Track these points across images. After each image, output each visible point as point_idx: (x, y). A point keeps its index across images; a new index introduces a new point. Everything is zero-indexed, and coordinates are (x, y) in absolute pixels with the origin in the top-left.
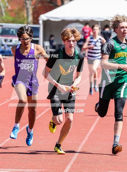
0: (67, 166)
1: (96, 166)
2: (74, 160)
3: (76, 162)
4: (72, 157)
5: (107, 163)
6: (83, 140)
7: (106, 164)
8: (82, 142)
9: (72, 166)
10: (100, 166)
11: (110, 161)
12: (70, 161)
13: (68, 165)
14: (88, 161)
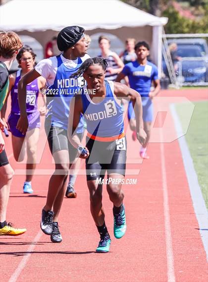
0: (11, 278)
1: (60, 277)
2: (22, 268)
3: (25, 270)
4: (19, 262)
5: (78, 271)
6: (37, 233)
7: (76, 272)
8: (34, 237)
9: (19, 277)
10: (66, 276)
11: (82, 267)
12: (15, 270)
13: (12, 276)
14: (45, 268)
